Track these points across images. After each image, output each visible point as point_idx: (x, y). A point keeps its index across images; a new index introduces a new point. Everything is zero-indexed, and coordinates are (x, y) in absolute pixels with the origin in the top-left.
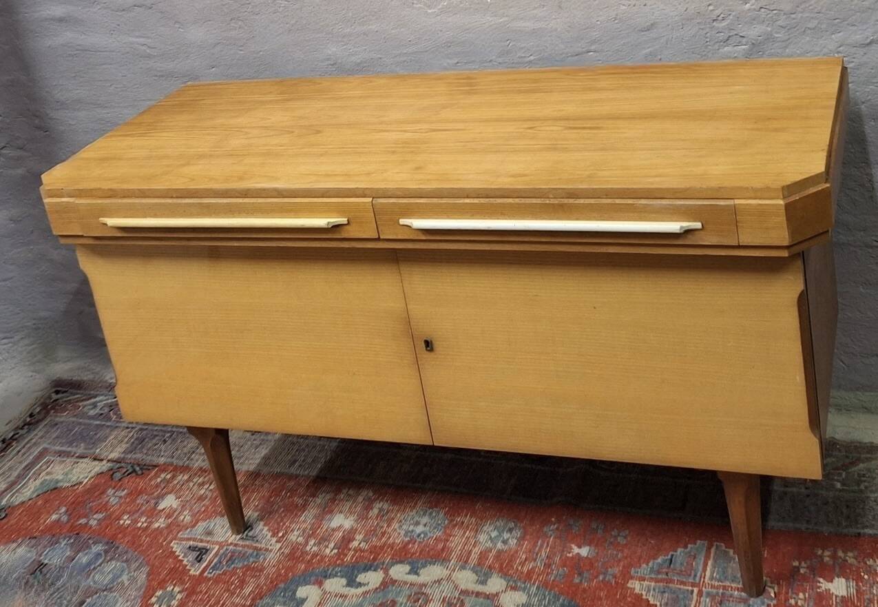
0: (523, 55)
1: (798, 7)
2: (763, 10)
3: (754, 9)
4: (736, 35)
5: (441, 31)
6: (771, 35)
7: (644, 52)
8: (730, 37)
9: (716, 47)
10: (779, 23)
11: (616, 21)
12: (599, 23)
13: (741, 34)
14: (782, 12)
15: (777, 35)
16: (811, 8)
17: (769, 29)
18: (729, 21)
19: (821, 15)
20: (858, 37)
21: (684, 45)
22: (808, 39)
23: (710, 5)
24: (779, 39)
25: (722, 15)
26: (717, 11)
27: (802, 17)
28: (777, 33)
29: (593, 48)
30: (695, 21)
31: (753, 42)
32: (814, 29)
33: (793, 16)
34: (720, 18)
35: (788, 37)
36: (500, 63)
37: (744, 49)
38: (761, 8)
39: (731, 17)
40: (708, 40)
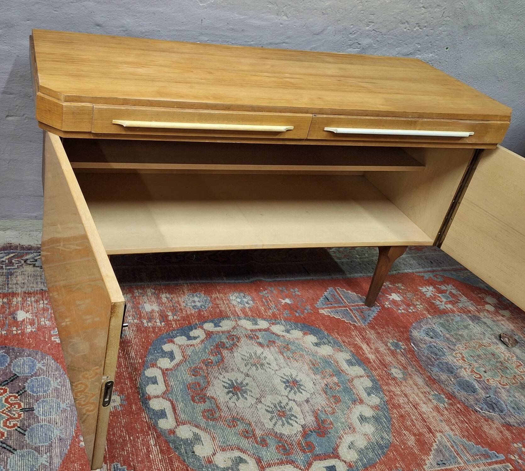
0: (248, 40)
1: (389, 32)
2: (373, 31)
3: (370, 30)
4: (357, 42)
5: (205, 18)
6: (372, 45)
7: (312, 46)
8: (354, 43)
9: (346, 48)
10: (378, 39)
11: (304, 27)
12: (295, 27)
13: (359, 43)
14: (381, 34)
15: (374, 45)
16: (394, 33)
17: (372, 41)
18: (357, 35)
19: (396, 37)
20: (406, 50)
21: (332, 45)
22: (386, 49)
23: (352, 25)
24: (374, 48)
25: (355, 31)
26: (353, 29)
27: (388, 37)
28: (375, 44)
29: (287, 41)
30: (341, 32)
31: (364, 47)
32: (390, 44)
33: (385, 36)
34: (354, 33)
35: (378, 47)
36: (233, 43)
37: (357, 51)
38: (373, 30)
39: (358, 33)
40: (343, 43)
